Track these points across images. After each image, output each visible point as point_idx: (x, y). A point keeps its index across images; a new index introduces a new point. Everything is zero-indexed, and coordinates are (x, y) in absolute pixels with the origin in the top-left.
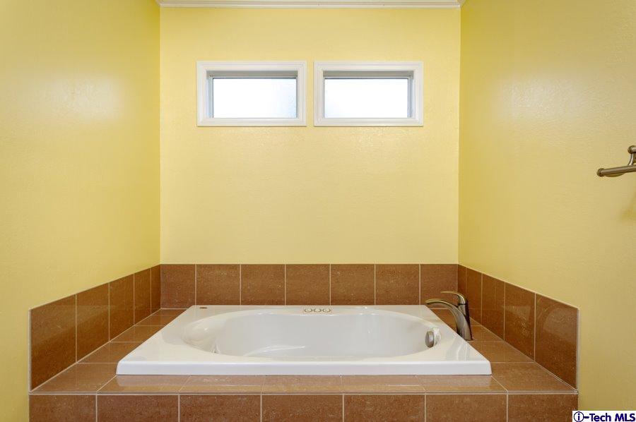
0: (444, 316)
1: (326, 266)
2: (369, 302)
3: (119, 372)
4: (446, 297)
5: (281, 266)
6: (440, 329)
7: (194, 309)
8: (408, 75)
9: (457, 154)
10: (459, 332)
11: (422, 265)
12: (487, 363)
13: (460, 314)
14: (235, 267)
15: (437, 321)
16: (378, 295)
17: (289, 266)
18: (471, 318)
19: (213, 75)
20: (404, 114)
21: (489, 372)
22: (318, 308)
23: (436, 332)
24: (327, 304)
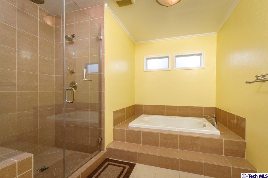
0: (210, 121)
1: (176, 106)
2: (188, 116)
3: (129, 126)
4: (209, 115)
5: (164, 106)
6: (208, 124)
7: (143, 115)
8: (200, 54)
9: (215, 76)
10: (213, 125)
11: (204, 107)
12: (219, 132)
13: (214, 120)
14: (153, 106)
15: (207, 122)
16: (191, 115)
17: (166, 106)
18: (217, 121)
19: (147, 59)
20: (199, 65)
21: (220, 134)
22: (174, 117)
23: (206, 124)
24: (176, 116)
